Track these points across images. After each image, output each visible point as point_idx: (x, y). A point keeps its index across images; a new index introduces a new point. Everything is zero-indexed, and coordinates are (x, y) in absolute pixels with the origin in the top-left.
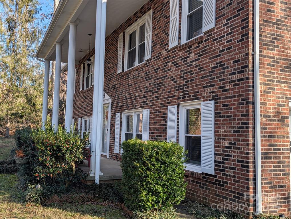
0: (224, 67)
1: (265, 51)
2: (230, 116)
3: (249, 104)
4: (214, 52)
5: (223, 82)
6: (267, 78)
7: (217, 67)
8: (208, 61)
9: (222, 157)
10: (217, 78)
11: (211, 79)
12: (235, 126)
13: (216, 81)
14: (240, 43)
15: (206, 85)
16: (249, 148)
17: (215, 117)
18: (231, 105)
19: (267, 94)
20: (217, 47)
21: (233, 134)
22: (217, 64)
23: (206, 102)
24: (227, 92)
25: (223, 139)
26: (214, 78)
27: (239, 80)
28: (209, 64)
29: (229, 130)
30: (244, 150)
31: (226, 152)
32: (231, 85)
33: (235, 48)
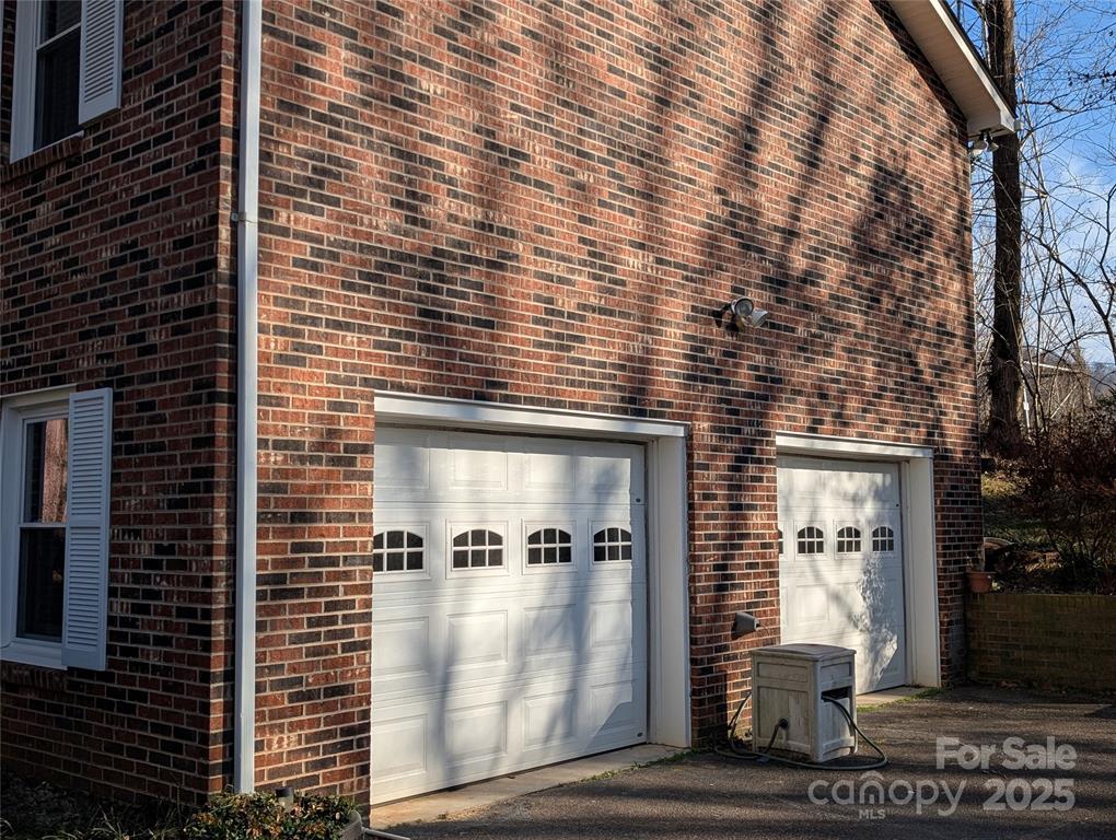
0: (145, 261)
1: (284, 214)
2: (160, 447)
3: (215, 402)
4: (116, 202)
5: (141, 317)
6: (290, 311)
7: (122, 260)
8: (95, 235)
9: (130, 601)
10: (122, 304)
11: (103, 306)
12: (173, 482)
13: (120, 314)
14: (195, 175)
15: (87, 327)
16: (212, 561)
17: (115, 450)
18: (165, 404)
19: (290, 367)
20: (126, 186)
21: (167, 511)
22: (124, 247)
23: (85, 392)
24: (153, 356)
25: (137, 533)
26: (113, 303)
27: (189, 313)
28: (99, 248)
29: (155, 498)
30: (197, 571)
31: (143, 583)
32: (163, 332)
33: (179, 195)
